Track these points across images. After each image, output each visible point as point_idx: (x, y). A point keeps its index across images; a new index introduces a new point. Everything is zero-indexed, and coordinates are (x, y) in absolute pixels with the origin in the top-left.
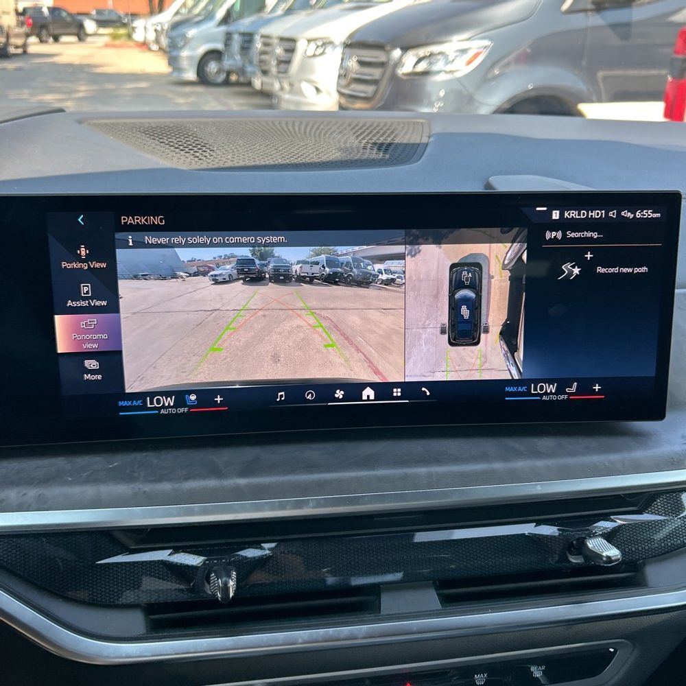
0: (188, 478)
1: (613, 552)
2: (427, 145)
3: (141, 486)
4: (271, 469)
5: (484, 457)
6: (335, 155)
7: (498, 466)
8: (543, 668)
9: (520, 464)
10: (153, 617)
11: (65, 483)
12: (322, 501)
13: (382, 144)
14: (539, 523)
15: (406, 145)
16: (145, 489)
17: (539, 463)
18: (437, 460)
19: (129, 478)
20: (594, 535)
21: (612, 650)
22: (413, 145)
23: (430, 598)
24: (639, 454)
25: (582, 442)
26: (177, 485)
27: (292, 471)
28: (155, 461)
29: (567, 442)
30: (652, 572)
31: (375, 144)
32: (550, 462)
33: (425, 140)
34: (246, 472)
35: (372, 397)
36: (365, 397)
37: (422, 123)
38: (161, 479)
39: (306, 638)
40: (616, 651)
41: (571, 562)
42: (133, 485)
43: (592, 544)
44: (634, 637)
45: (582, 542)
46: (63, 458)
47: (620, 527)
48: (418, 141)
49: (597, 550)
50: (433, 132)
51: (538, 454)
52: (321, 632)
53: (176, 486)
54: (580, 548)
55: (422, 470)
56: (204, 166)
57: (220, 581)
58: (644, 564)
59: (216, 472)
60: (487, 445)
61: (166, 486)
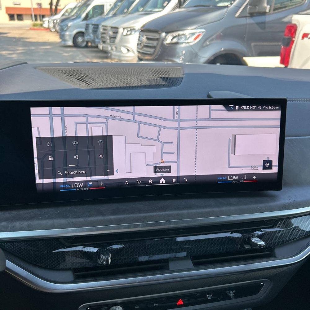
0: (90, 216)
1: (262, 243)
2: (183, 78)
3: (71, 220)
4: (124, 212)
5: (209, 206)
6: (145, 83)
7: (216, 209)
8: (235, 291)
9: (224, 209)
10: (76, 274)
11: (38, 219)
12: (145, 225)
13: (164, 78)
14: (232, 232)
15: (174, 78)
16: (73, 221)
17: (232, 208)
18: (191, 207)
19: (66, 217)
20: (253, 237)
21: (262, 284)
22: (177, 78)
23: (189, 263)
24: (272, 204)
25: (249, 199)
26: (87, 219)
27: (133, 213)
28: (76, 210)
29: (243, 200)
30: (277, 251)
31: (161, 78)
32: (236, 208)
33: (181, 76)
34: (114, 213)
35: (164, 182)
36: (161, 183)
37: (180, 69)
38: (79, 217)
39: (140, 280)
40: (264, 284)
41: (245, 247)
42: (67, 220)
43: (254, 240)
44: (271, 278)
45: (250, 240)
46: (36, 210)
47: (264, 233)
48: (178, 77)
49: (255, 242)
50: (185, 73)
51: (231, 204)
52: (146, 277)
53: (85, 219)
54: (249, 242)
55: (185, 212)
56: (91, 88)
57: (105, 257)
58: (274, 248)
59: (102, 214)
60: (211, 201)
61: (81, 220)
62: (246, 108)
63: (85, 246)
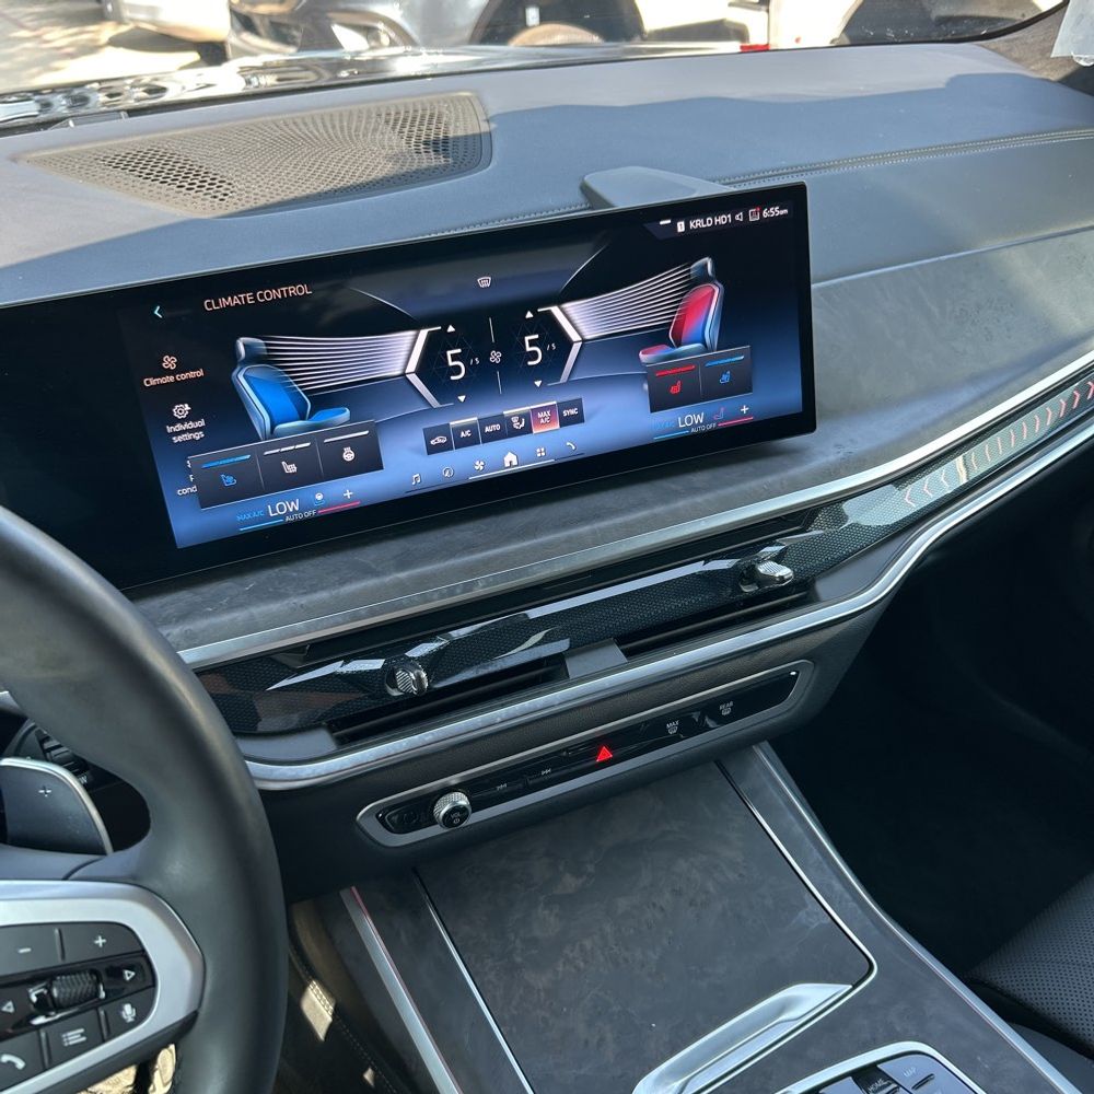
0: (343, 582)
1: (784, 571)
2: (490, 133)
3: (295, 601)
4: (429, 557)
5: (643, 504)
6: (384, 169)
7: (660, 509)
8: (731, 704)
9: (681, 504)
11: (208, 615)
12: (491, 580)
13: (436, 142)
14: (707, 560)
15: (466, 137)
16: (303, 602)
17: (699, 499)
18: (598, 517)
19: (278, 596)
20: (763, 561)
21: (793, 673)
22: (474, 136)
23: (615, 654)
24: (796, 471)
25: (735, 470)
26: (336, 591)
27: (452, 555)
28: (295, 574)
29: (722, 473)
30: (822, 587)
31: (426, 143)
32: (709, 496)
33: (485, 128)
34: (403, 564)
35: (515, 463)
36: (507, 465)
37: (468, 98)
38: (313, 589)
39: (504, 716)
40: (798, 672)
41: (743, 592)
42: (286, 602)
43: (762, 569)
44: (812, 656)
45: (752, 570)
46: (184, 592)
47: (786, 548)
48: (477, 131)
49: (768, 573)
50: (491, 114)
51: (695, 491)
52: (517, 706)
53: (334, 592)
54: (751, 575)
55: (585, 529)
56: (233, 209)
57: (412, 675)
58: (814, 581)
59: (369, 572)
60: (643, 491)
61: (323, 595)
62: (705, 223)
63: (347, 660)
